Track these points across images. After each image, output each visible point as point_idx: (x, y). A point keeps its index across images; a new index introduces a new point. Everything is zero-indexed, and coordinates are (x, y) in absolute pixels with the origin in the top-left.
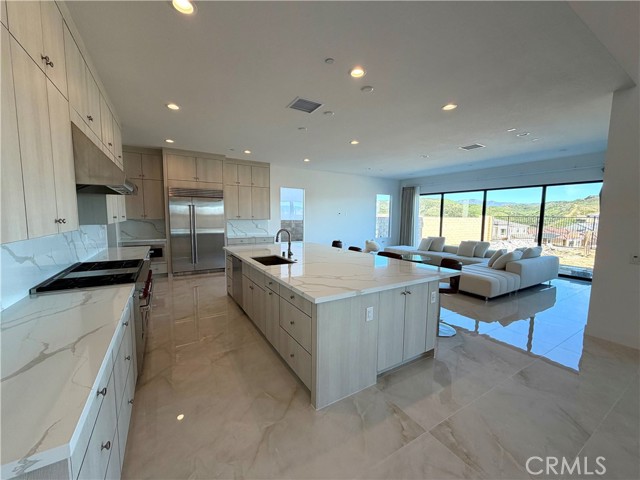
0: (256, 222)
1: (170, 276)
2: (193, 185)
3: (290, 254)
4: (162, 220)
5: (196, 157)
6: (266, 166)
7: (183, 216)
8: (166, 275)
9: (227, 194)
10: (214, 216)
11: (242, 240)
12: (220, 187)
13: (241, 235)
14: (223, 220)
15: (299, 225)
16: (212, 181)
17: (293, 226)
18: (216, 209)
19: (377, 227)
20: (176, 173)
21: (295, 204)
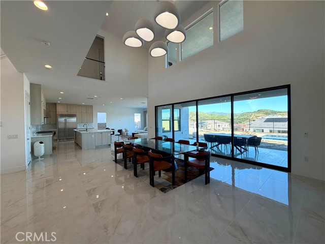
0: (88, 124)
1: (58, 140)
2: (66, 113)
4: (56, 123)
5: (68, 105)
6: (91, 106)
7: (62, 123)
9: (77, 115)
10: (73, 123)
12: (75, 113)
14: (76, 123)
15: (105, 124)
16: (72, 112)
18: (74, 120)
20: (60, 110)
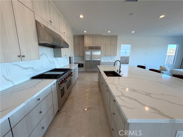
0: (111, 57)
1: (85, 72)
2: (92, 45)
3: (120, 72)
4: (83, 56)
5: (93, 36)
6: (116, 37)
7: (89, 55)
8: (84, 72)
9: (102, 48)
11: (106, 63)
13: (106, 61)
14: (100, 56)
15: (128, 58)
17: (126, 58)
19: (166, 60)
20: (88, 42)
21: (127, 51)
